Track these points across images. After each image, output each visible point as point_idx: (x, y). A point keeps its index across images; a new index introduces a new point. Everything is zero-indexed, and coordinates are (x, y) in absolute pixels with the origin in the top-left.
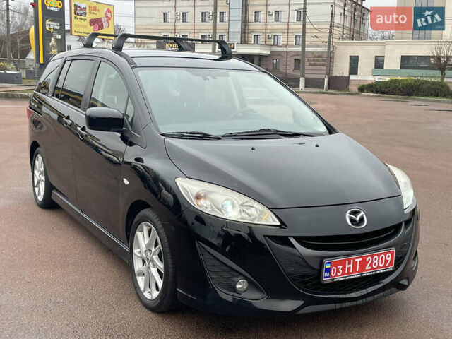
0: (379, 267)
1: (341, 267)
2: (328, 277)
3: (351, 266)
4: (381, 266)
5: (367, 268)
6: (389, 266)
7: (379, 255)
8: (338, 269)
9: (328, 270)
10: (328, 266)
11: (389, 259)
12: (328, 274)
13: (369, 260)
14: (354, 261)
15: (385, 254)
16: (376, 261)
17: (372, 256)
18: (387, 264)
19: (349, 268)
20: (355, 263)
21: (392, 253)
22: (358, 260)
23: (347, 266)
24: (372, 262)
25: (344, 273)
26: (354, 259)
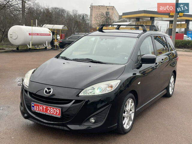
0: (53, 113)
1: (38, 107)
2: (33, 109)
3: (42, 108)
4: (54, 113)
5: (48, 112)
6: (58, 115)
7: (53, 109)
8: (37, 108)
9: (33, 106)
10: (33, 105)
11: (58, 112)
12: (33, 108)
13: (49, 109)
14: (43, 107)
15: (56, 109)
16: (52, 111)
17: (50, 108)
18: (57, 114)
19: (41, 109)
20: (43, 108)
21: (59, 110)
22: (45, 107)
23: (40, 108)
24: (50, 110)
25: (39, 110)
26: (43, 106)
